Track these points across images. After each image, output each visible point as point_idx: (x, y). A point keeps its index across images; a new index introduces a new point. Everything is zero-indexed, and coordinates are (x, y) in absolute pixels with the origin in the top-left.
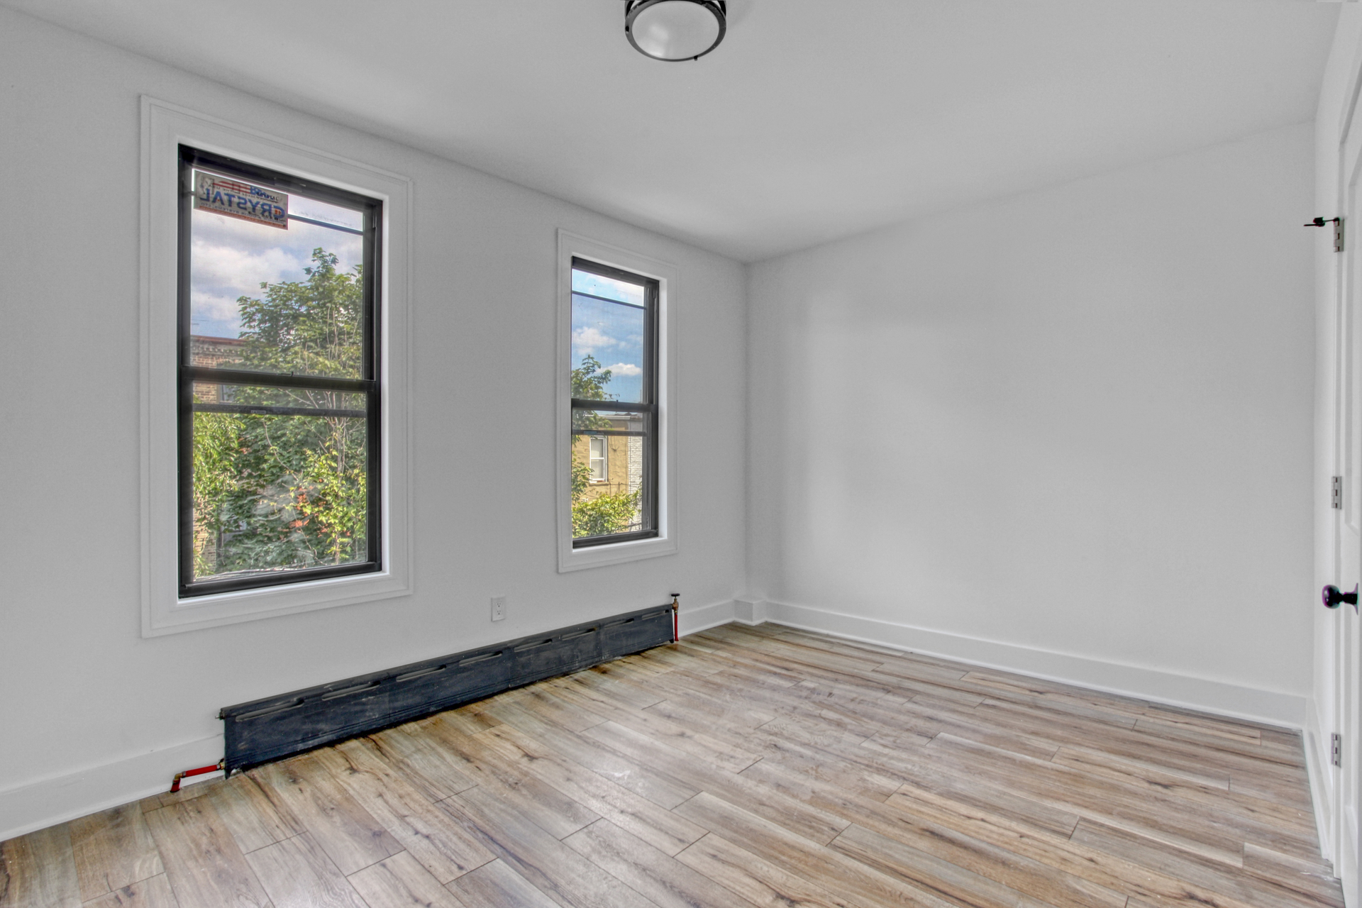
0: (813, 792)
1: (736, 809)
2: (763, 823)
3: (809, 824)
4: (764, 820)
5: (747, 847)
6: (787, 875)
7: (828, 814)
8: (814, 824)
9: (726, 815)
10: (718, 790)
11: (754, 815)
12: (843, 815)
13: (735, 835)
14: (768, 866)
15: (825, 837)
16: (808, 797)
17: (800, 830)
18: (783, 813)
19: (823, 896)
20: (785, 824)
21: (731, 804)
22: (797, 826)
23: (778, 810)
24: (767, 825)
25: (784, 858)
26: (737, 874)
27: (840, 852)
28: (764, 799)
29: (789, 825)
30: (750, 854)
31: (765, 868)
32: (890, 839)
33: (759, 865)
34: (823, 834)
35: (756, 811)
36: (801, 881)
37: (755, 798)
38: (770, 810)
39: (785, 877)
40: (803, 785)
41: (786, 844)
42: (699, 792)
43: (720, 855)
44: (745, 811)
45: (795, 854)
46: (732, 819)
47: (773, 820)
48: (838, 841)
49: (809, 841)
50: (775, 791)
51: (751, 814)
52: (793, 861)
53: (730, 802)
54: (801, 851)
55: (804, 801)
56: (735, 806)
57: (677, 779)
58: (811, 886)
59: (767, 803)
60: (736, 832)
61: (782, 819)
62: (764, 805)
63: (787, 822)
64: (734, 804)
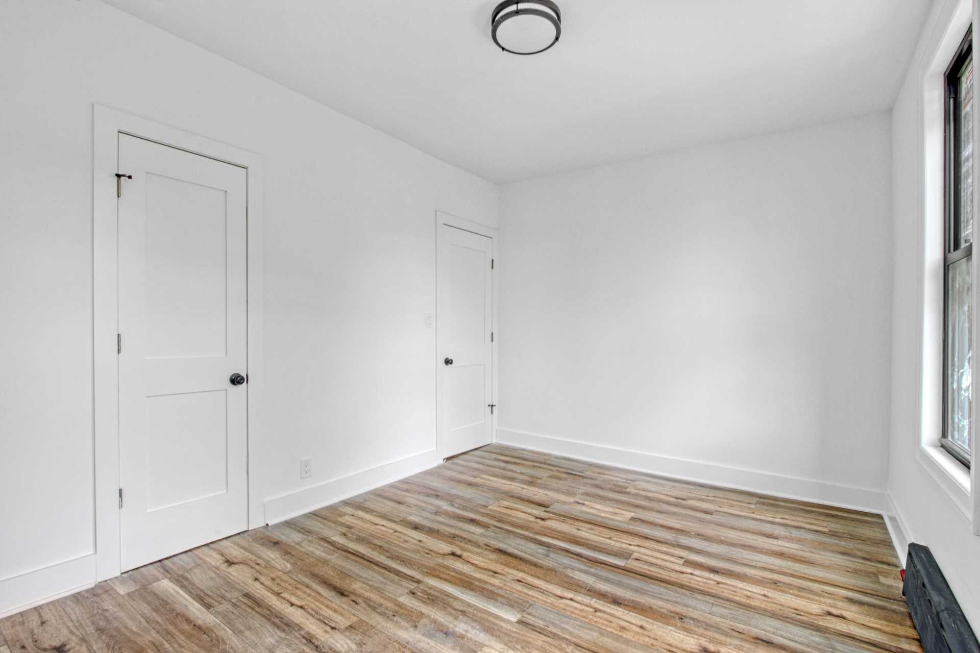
0: (416, 627)
1: (485, 606)
2: (464, 596)
3: (430, 597)
4: (463, 598)
5: (476, 579)
6: (453, 565)
7: (412, 606)
8: (426, 597)
9: (492, 601)
10: (503, 624)
11: (470, 601)
12: (400, 605)
13: (484, 586)
14: (464, 569)
15: (422, 587)
16: (424, 621)
17: (438, 591)
18: (448, 605)
19: (436, 557)
20: (448, 596)
21: (489, 610)
22: (439, 595)
23: (451, 607)
24: (461, 594)
25: (453, 574)
26: (481, 565)
27: (416, 578)
28: (461, 617)
29: (445, 595)
30: (474, 575)
31: (465, 568)
32: (377, 589)
33: (468, 569)
34: (422, 589)
35: (469, 605)
36: (445, 563)
37: (469, 617)
38: (458, 607)
39: (454, 564)
40: (423, 635)
41: (450, 582)
42: (520, 622)
43: (493, 574)
44: (477, 604)
45: (445, 576)
46: (487, 597)
47: (456, 599)
48: (413, 586)
49: (434, 584)
50: (451, 626)
51: (472, 602)
52: (448, 572)
53: (490, 612)
54: (441, 578)
55: (428, 617)
56: (485, 608)
57: (545, 635)
58: (441, 561)
59: (460, 613)
60: (484, 588)
61: (449, 600)
62: (462, 611)
63: (445, 598)
64: (486, 610)
